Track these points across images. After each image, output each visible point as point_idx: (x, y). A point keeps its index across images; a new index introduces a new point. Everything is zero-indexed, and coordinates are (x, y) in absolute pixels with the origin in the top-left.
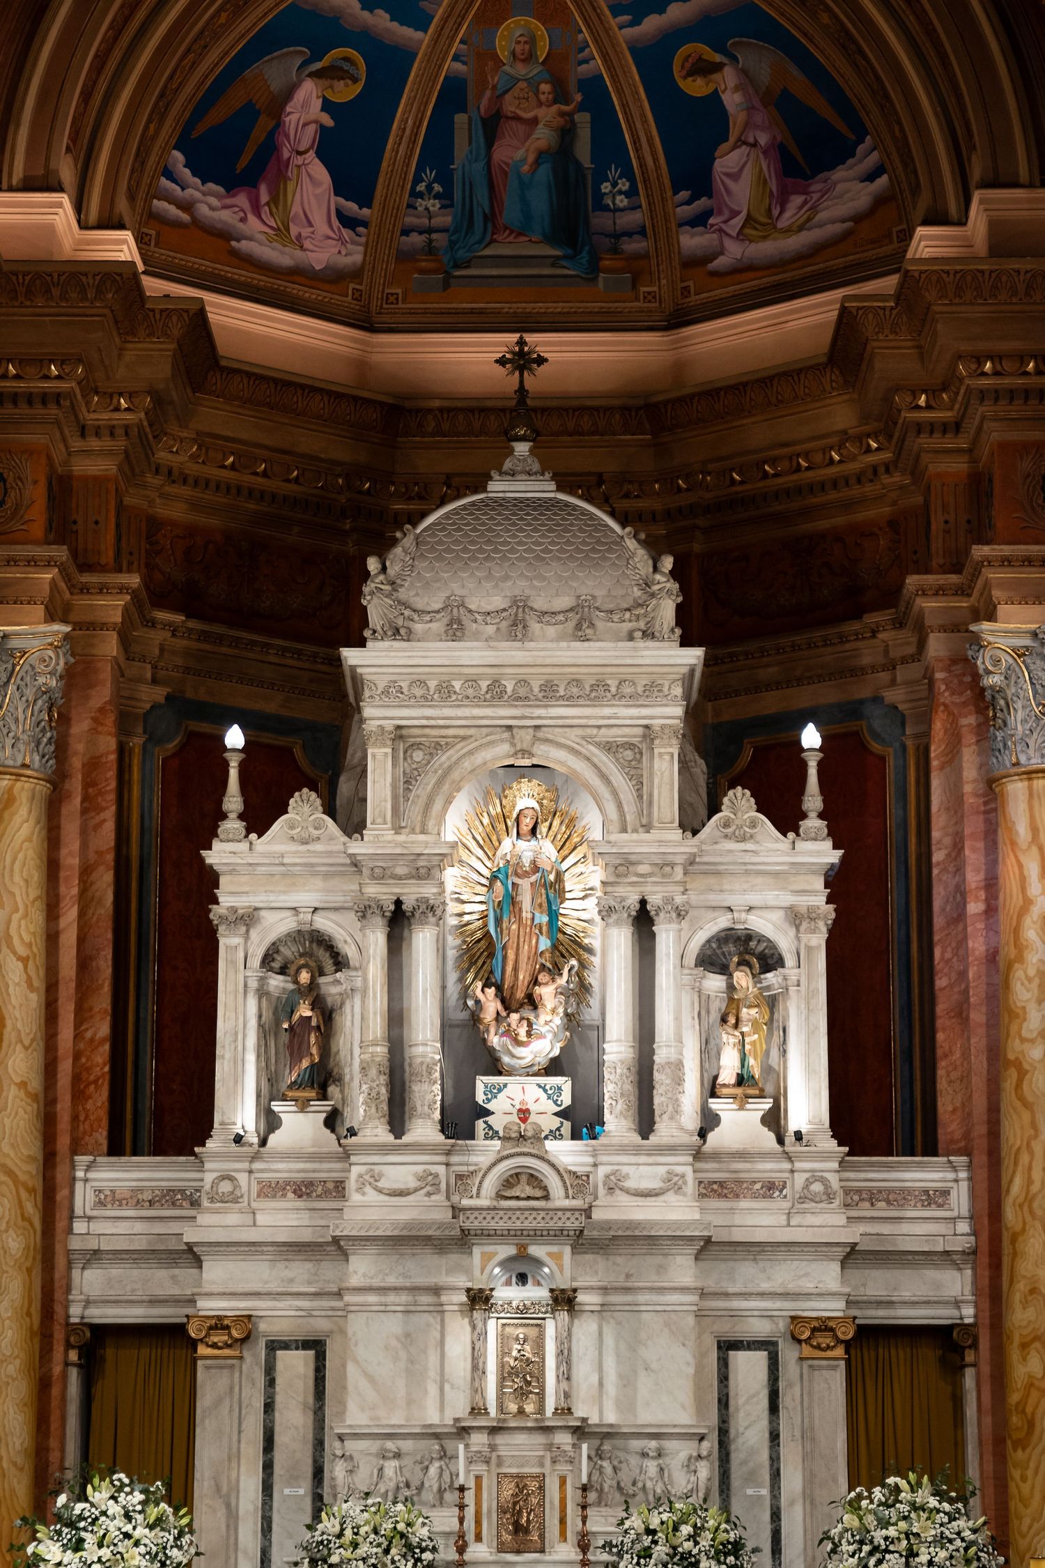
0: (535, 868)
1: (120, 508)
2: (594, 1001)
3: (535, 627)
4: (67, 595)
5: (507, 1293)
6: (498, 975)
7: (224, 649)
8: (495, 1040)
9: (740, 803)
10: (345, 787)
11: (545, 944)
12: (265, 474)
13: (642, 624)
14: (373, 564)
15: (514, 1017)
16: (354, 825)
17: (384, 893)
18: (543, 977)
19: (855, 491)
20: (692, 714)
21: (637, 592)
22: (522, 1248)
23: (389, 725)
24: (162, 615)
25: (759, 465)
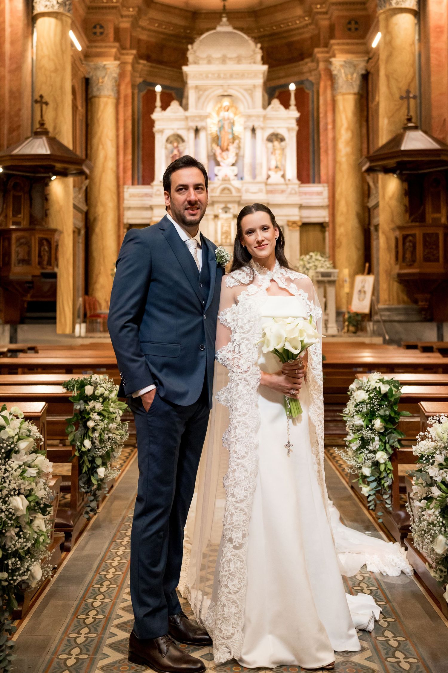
0: (228, 119)
1: (131, 36)
2: (242, 150)
3: (228, 61)
4: (119, 55)
5: (223, 216)
6: (220, 144)
7: (156, 70)
8: (219, 159)
9: (276, 102)
10: (184, 101)
11: (230, 137)
12: (165, 28)
13: (252, 61)
14: (190, 47)
15: (224, 154)
16: (186, 108)
17: (193, 125)
18: (230, 144)
19: (302, 30)
20: (265, 84)
21: (252, 53)
22: (226, 205)
23: (194, 85)
24: (142, 61)
25: (279, 25)
